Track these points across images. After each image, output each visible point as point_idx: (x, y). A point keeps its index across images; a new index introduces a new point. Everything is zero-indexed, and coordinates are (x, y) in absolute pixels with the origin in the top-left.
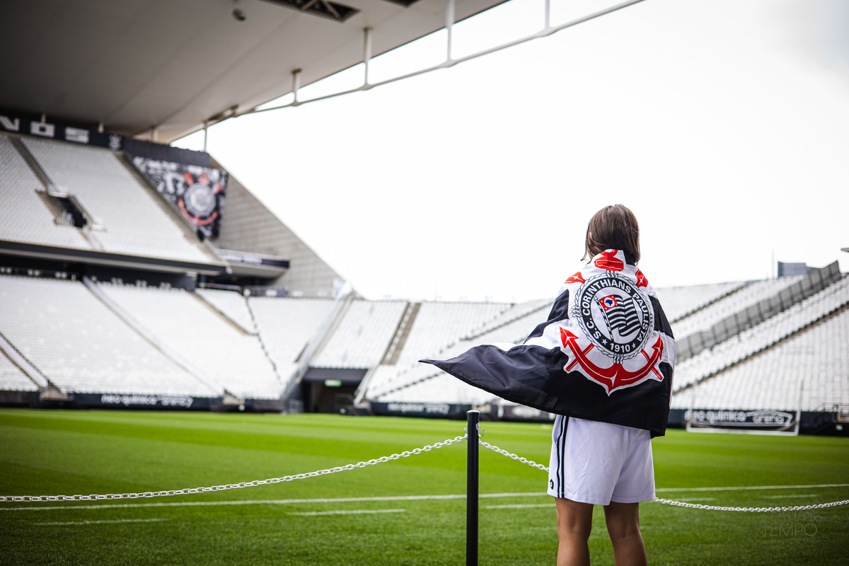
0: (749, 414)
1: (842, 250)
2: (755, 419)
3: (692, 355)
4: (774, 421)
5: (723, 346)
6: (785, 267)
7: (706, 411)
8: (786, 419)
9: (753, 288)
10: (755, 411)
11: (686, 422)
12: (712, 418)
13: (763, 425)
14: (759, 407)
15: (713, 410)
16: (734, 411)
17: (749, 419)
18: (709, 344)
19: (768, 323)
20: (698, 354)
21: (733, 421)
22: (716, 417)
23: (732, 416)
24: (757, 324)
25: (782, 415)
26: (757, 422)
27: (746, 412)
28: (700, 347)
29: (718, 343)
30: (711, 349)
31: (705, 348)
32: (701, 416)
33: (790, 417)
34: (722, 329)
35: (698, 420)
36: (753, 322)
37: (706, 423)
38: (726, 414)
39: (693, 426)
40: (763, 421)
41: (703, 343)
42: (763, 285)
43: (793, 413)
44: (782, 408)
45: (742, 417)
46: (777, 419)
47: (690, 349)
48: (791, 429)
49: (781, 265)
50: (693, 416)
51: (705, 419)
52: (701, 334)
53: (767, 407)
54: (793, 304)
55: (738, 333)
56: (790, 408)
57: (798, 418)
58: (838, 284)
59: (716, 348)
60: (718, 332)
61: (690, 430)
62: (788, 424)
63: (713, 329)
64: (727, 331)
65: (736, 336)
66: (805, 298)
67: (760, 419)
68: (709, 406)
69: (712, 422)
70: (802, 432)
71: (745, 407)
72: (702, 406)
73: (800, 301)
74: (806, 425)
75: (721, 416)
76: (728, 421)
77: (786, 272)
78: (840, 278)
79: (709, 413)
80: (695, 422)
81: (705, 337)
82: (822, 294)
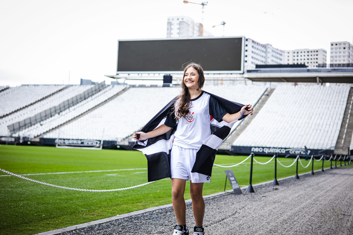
0: (82, 141)
1: (105, 76)
2: (84, 143)
3: (51, 116)
4: (92, 144)
5: (63, 113)
6: (83, 81)
7: (64, 139)
8: (97, 143)
9: (70, 89)
10: (84, 140)
11: (56, 144)
12: (67, 142)
13: (88, 145)
14: (86, 138)
15: (67, 139)
16: (76, 140)
17: (82, 143)
18: (58, 111)
19: (80, 104)
20: (54, 115)
21: (76, 144)
22: (68, 142)
23: (75, 142)
24: (76, 104)
25: (96, 142)
26: (85, 144)
27: (81, 140)
28: (54, 113)
29: (61, 111)
30: (59, 114)
31: (56, 113)
32: (62, 141)
33: (99, 142)
34: (62, 105)
35: (61, 143)
36: (74, 103)
37: (64, 144)
38: (73, 141)
39: (59, 145)
40: (88, 144)
41: (56, 111)
42: (74, 87)
43: (100, 141)
44: (95, 139)
45: (79, 142)
46: (93, 143)
47: (51, 113)
48: (99, 147)
49: (82, 80)
50: (59, 141)
51: (64, 143)
52: (55, 107)
53: (89, 138)
54: (89, 97)
55: (69, 108)
56: (98, 139)
57: (102, 143)
58: (105, 90)
59: (61, 114)
60: (61, 106)
61: (57, 147)
62: (98, 145)
63: (60, 105)
64: (64, 106)
65: (68, 109)
66: (93, 95)
67: (87, 143)
68: (65, 138)
69: (67, 144)
70: (103, 148)
71: (80, 138)
72: (62, 138)
73: (91, 96)
74: (105, 145)
75: (71, 142)
76: (74, 143)
77: (83, 83)
78: (106, 88)
79: (66, 140)
80: (60, 144)
81: (57, 108)
82: (99, 93)
